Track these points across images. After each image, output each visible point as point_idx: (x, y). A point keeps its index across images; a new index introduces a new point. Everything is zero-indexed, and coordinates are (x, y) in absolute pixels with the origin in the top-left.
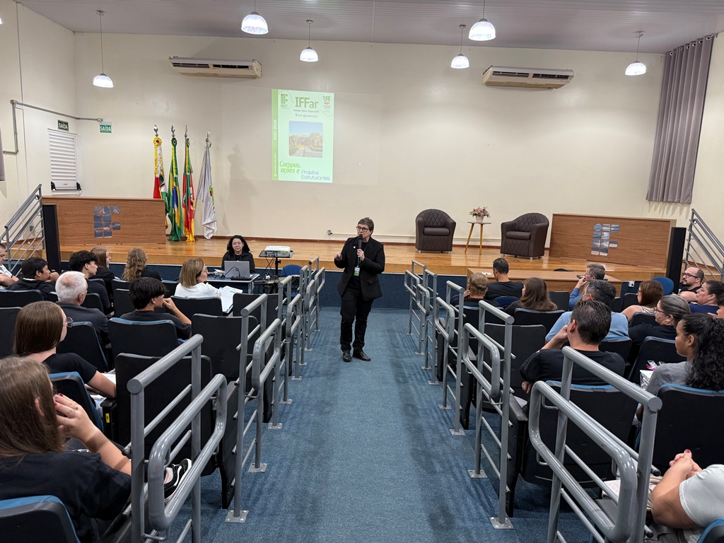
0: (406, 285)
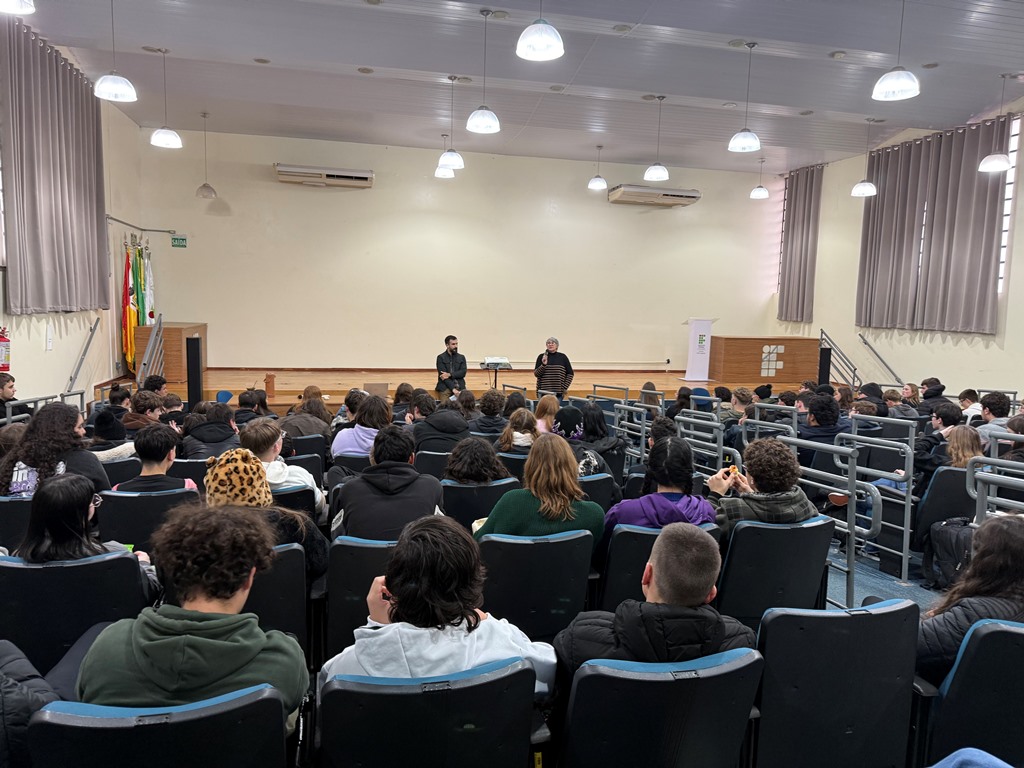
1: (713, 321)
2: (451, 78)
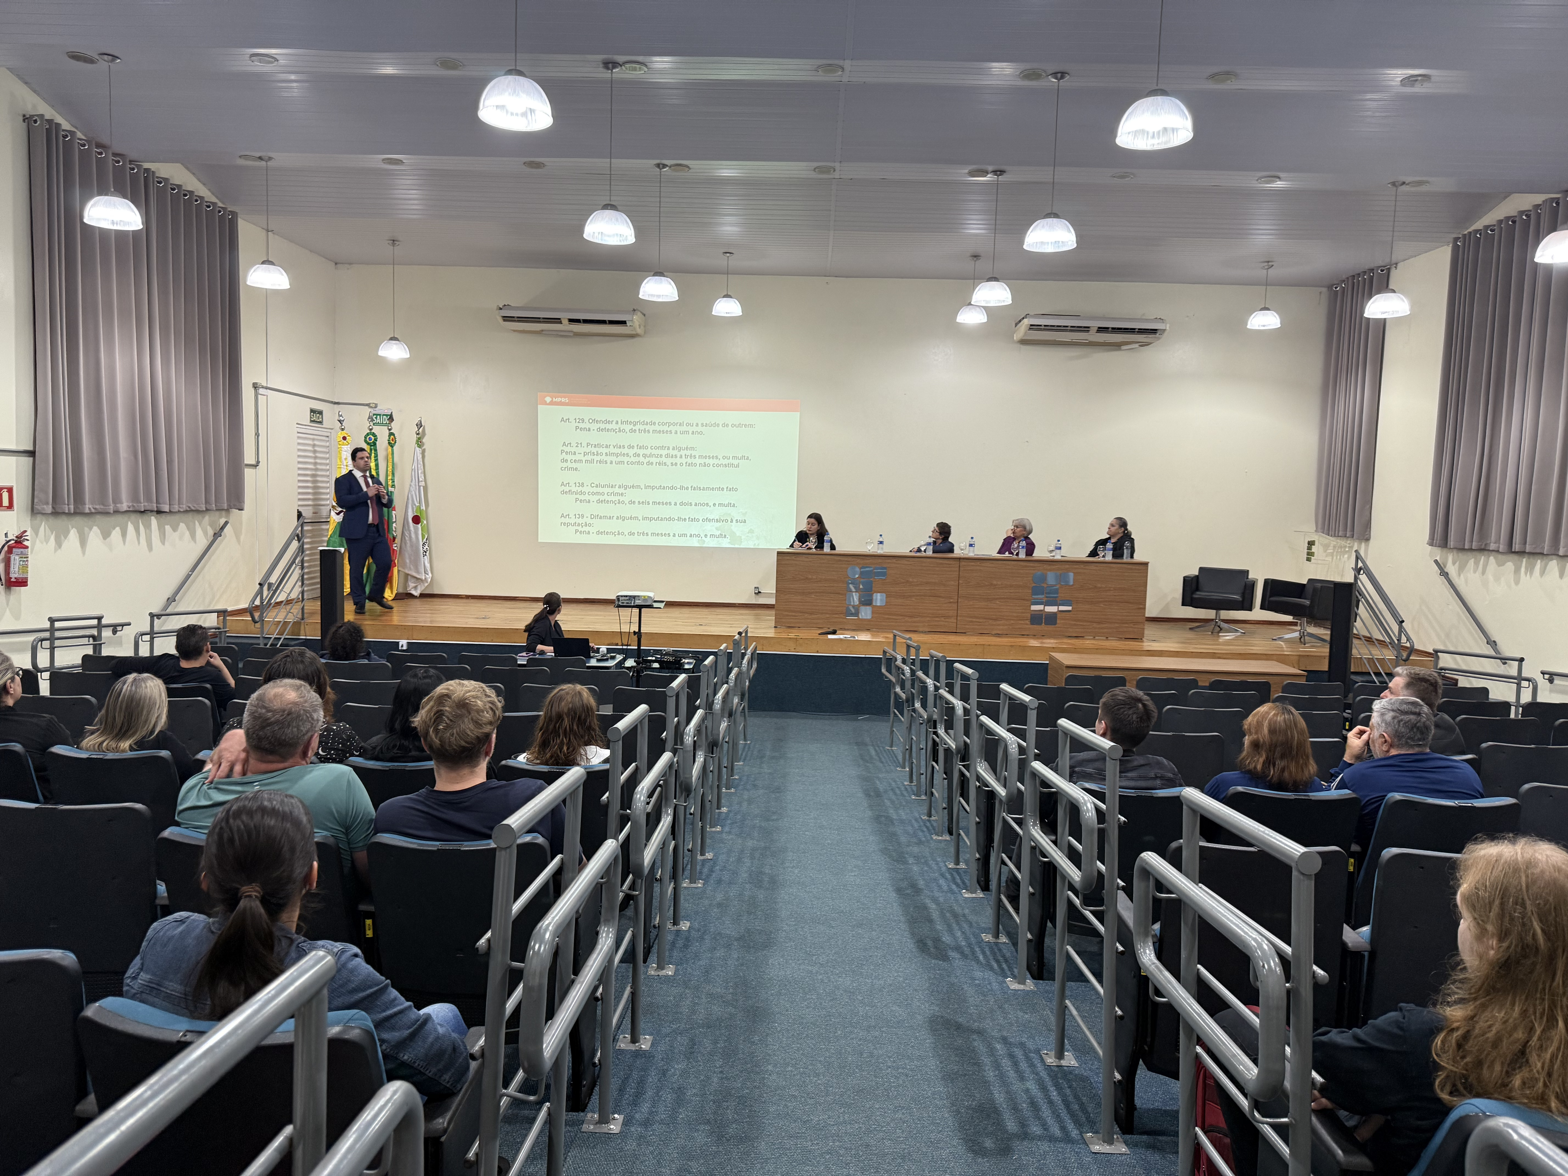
0: (884, 670)
2: (658, 165)
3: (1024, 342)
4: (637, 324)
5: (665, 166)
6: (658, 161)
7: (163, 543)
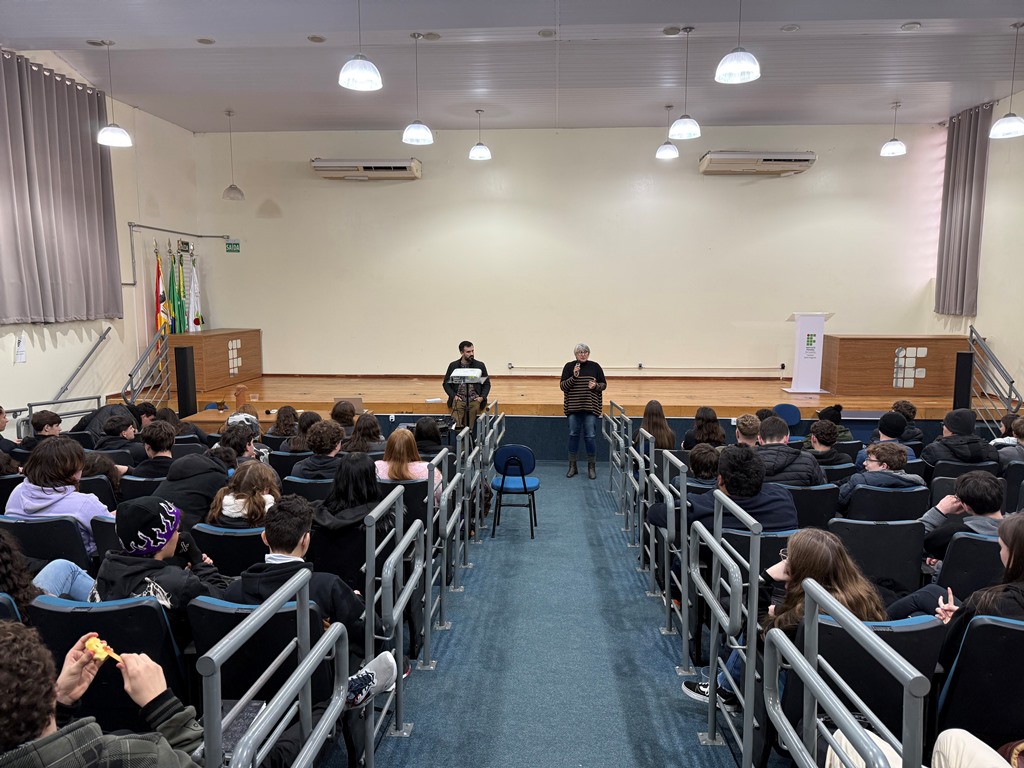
0: (604, 431)
1: (827, 318)
2: (414, 36)
3: (707, 173)
4: (414, 169)
5: (419, 35)
6: (413, 32)
7: (56, 347)
